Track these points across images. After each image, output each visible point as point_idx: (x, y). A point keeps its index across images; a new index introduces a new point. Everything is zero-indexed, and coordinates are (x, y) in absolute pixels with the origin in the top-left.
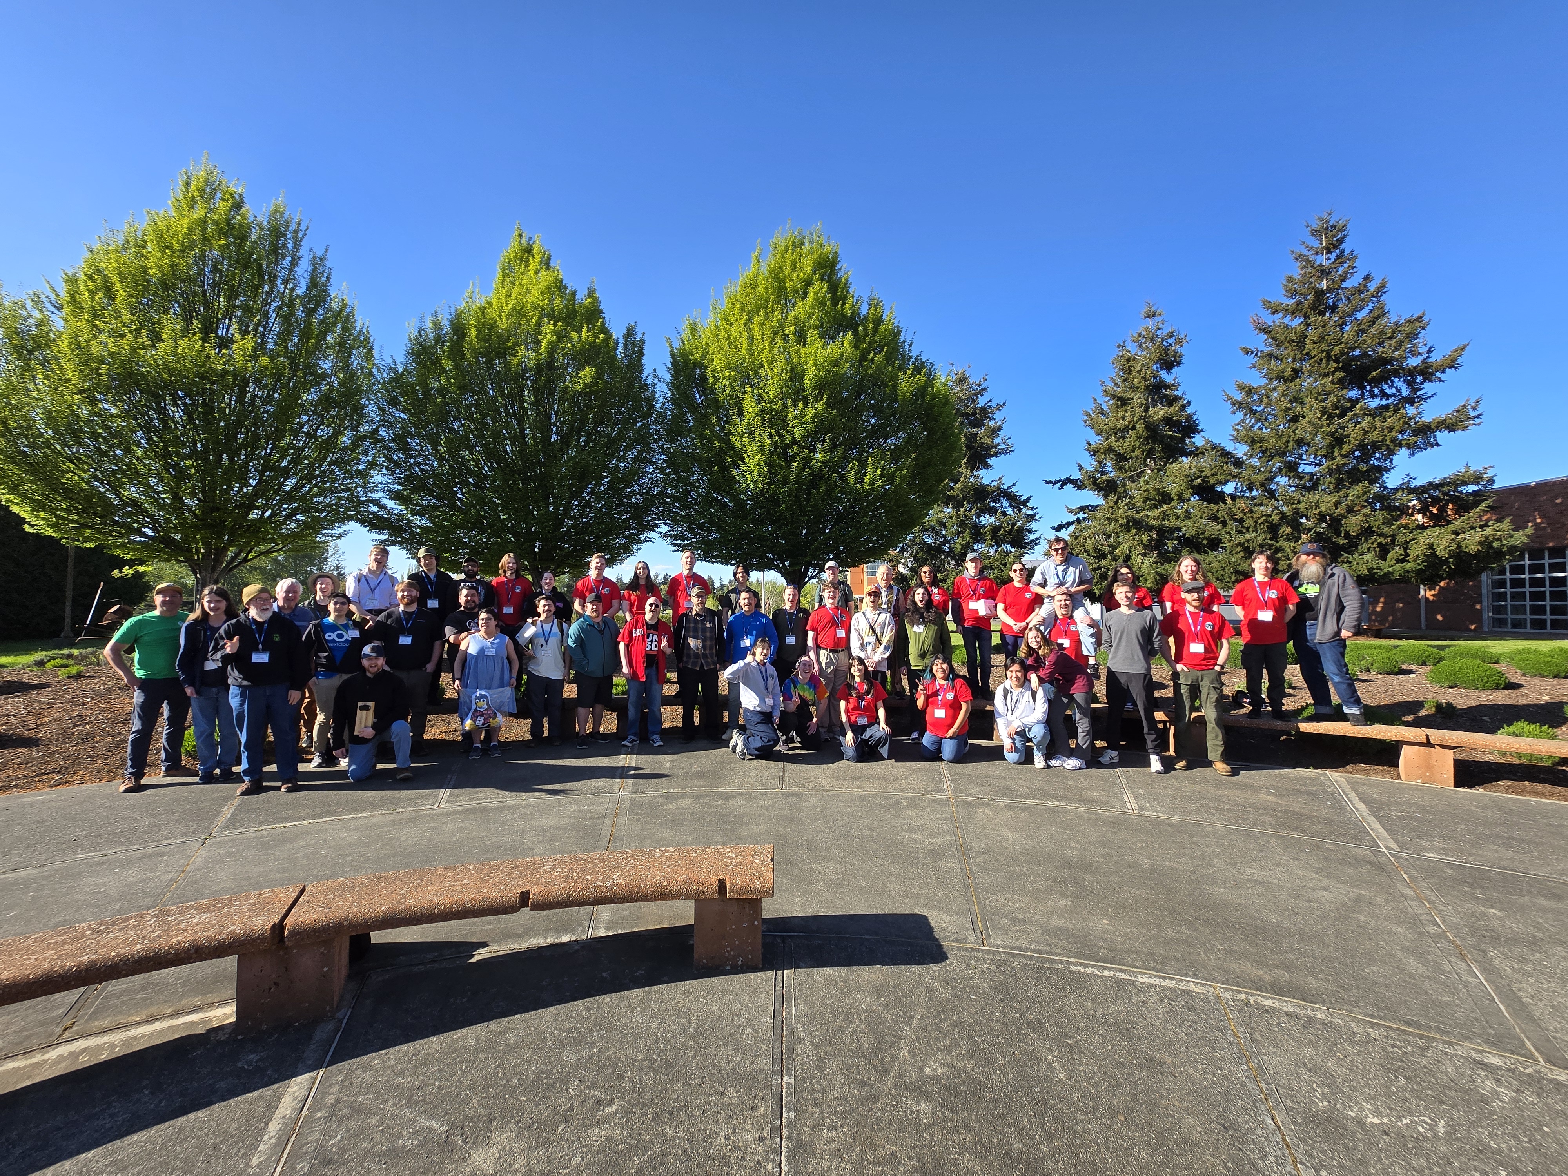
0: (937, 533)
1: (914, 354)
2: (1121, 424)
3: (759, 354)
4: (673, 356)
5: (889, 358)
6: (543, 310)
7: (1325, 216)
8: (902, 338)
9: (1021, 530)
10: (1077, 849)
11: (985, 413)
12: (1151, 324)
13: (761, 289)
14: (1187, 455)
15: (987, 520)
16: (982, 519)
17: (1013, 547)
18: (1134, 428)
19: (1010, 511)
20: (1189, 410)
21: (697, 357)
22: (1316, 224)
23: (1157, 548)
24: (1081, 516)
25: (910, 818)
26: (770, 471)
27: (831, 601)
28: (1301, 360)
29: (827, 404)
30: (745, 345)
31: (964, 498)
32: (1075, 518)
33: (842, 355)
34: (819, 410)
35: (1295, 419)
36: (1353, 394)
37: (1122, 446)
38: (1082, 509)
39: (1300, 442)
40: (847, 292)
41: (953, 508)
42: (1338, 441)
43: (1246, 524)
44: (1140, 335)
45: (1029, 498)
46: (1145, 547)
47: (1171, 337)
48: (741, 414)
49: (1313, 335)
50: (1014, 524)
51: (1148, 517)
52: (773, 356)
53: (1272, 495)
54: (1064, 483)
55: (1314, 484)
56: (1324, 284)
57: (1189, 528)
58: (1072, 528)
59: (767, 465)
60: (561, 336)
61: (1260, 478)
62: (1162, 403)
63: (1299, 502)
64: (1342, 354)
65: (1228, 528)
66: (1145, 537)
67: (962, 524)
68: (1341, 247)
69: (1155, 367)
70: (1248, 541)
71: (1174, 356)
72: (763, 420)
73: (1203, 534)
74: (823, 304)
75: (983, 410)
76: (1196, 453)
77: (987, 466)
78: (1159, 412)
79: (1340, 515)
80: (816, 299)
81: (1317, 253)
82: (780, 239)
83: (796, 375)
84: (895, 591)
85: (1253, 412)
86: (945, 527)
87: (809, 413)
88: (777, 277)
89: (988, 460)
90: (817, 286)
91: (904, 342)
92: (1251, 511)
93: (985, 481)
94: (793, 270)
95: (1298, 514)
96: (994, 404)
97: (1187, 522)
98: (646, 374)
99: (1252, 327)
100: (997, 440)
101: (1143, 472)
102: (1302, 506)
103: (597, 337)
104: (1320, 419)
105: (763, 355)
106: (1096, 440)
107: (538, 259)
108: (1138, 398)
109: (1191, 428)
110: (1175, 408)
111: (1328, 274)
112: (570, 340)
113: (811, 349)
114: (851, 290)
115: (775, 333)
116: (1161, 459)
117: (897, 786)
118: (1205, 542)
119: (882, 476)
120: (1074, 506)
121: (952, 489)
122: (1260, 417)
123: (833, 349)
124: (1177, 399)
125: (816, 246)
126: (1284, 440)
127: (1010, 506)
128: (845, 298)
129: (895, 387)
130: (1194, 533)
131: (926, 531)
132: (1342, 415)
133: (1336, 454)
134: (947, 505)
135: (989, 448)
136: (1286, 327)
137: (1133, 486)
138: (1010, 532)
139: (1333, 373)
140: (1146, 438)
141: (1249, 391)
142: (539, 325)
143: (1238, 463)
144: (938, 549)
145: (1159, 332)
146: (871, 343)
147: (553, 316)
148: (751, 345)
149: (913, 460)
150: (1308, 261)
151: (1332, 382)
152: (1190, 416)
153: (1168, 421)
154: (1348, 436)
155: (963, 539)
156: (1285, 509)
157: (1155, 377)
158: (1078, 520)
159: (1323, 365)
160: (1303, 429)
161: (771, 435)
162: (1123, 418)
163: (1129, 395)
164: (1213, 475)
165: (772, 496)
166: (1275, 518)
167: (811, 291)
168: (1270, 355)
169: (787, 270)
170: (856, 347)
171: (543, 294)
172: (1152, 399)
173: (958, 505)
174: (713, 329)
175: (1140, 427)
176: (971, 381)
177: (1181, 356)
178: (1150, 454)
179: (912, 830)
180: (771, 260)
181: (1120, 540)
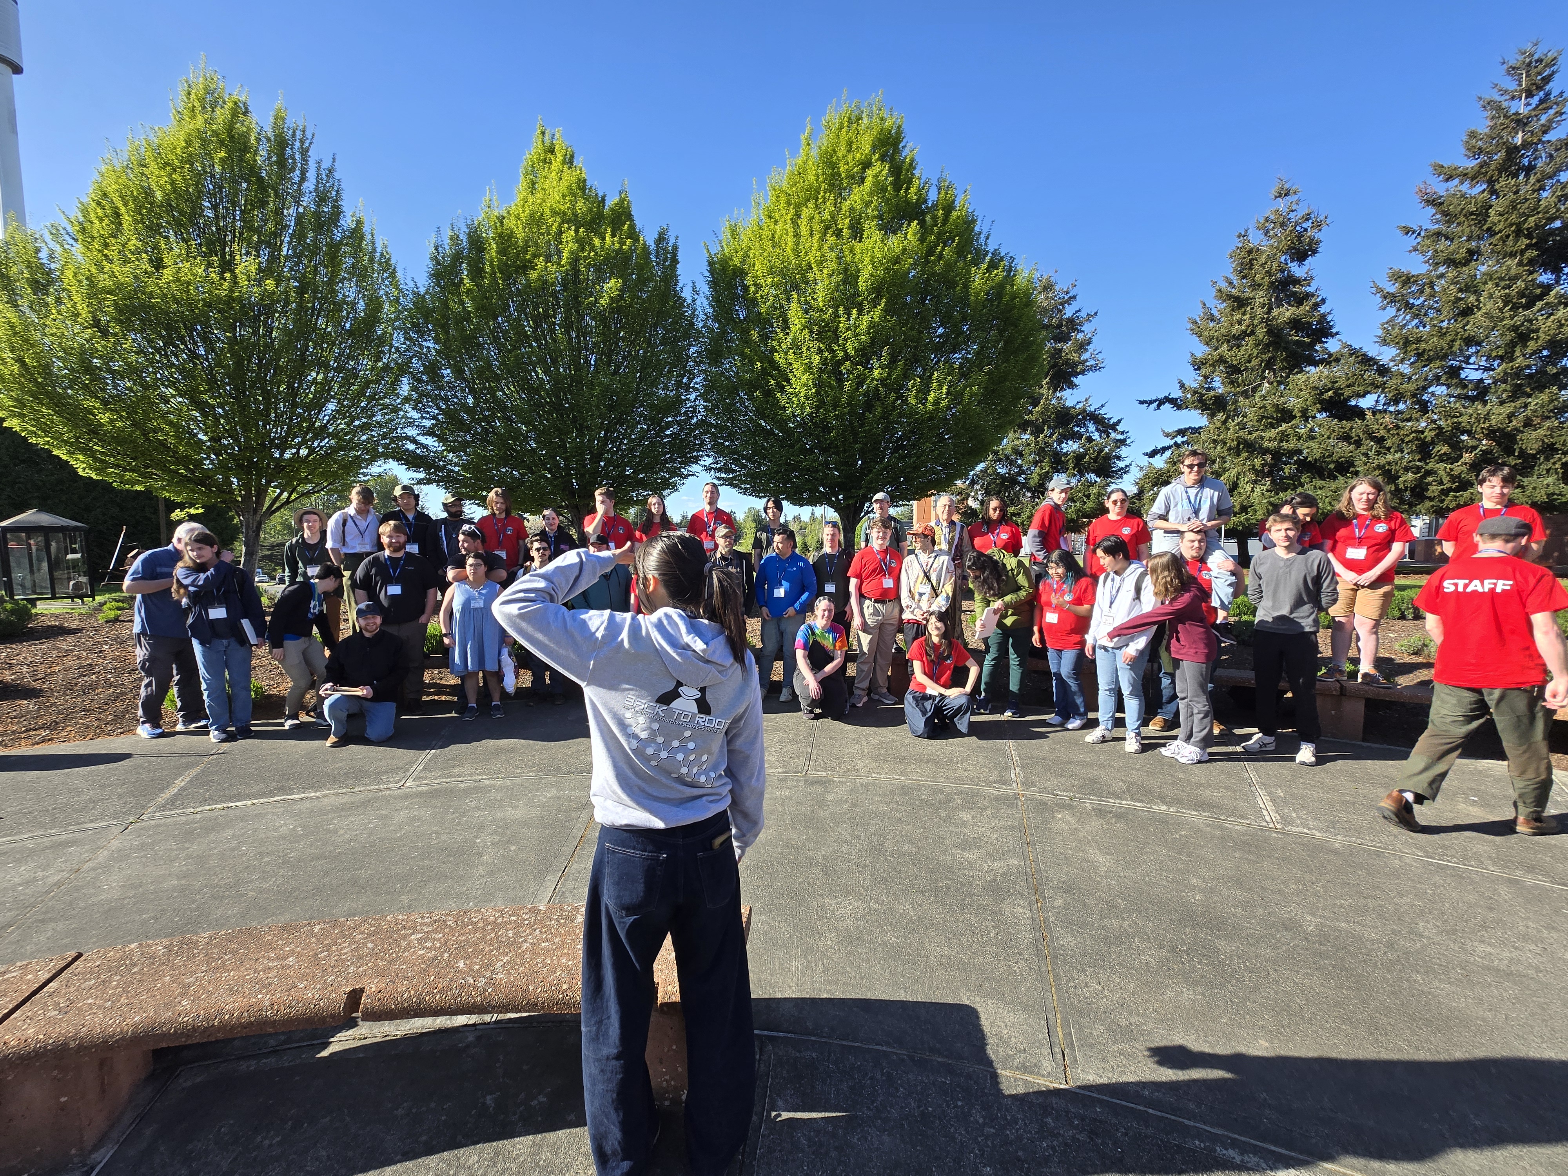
0: (1012, 463)
1: (991, 248)
2: (1236, 329)
3: (806, 254)
4: (711, 263)
5: (961, 252)
6: (565, 214)
7: (1529, 47)
8: (977, 229)
9: (1108, 458)
10: (1202, 891)
11: (1073, 324)
12: (1282, 205)
13: (812, 178)
14: (1316, 364)
15: (1071, 447)
16: (1064, 445)
17: (1098, 476)
18: (1253, 333)
19: (1096, 436)
20: (1323, 309)
21: (737, 262)
22: (1515, 59)
23: (1270, 474)
24: (1179, 439)
25: (964, 824)
26: (818, 393)
27: (880, 542)
28: (1480, 238)
29: (886, 311)
30: (791, 244)
31: (1044, 422)
32: (1172, 442)
33: (904, 250)
34: (876, 318)
35: (1467, 312)
36: (1546, 278)
37: (1235, 356)
38: (1181, 432)
39: (1469, 341)
40: (913, 174)
41: (1031, 434)
42: (1522, 337)
43: (1388, 443)
44: (1267, 219)
45: (1119, 421)
46: (1257, 472)
47: (1307, 220)
48: (786, 327)
49: (1498, 205)
50: (1101, 451)
51: (1262, 438)
52: (823, 255)
53: (1424, 408)
54: (1161, 402)
55: (1481, 392)
56: (1519, 139)
57: (1312, 451)
58: (1168, 454)
59: (815, 385)
60: (582, 243)
61: (1411, 387)
62: (1289, 304)
63: (1461, 415)
64: (1537, 226)
65: (1363, 449)
66: (1258, 462)
67: (1041, 452)
68: (1547, 88)
69: (1283, 259)
70: (1389, 463)
71: (1310, 244)
72: (811, 332)
73: (1330, 456)
74: (884, 190)
75: (1071, 321)
76: (1330, 360)
77: (1072, 386)
78: (1285, 313)
79: (1516, 429)
80: (876, 183)
81: (1513, 98)
82: (832, 116)
83: (849, 276)
84: (958, 528)
85: (1409, 306)
86: (1021, 455)
87: (865, 321)
88: (830, 161)
89: (1074, 379)
90: (877, 167)
91: (980, 233)
92: (1398, 427)
93: (1069, 404)
94: (849, 151)
95: (1458, 429)
96: (1083, 314)
97: (1310, 443)
98: (680, 285)
99: (1417, 198)
100: (1085, 356)
101: (1260, 385)
102: (1464, 419)
103: (622, 243)
104: (1501, 310)
105: (810, 255)
106: (1201, 350)
107: (560, 157)
108: (1260, 297)
109: (1324, 331)
110: (1306, 307)
111: (1526, 124)
112: (593, 248)
113: (867, 243)
114: (917, 173)
115: (827, 228)
116: (1282, 370)
117: (950, 773)
118: (1332, 466)
119: (948, 394)
120: (1171, 429)
121: (1031, 412)
122: (1418, 313)
123: (895, 243)
124: (1308, 296)
125: (876, 120)
126: (1449, 338)
127: (1097, 430)
128: (910, 182)
129: (966, 286)
130: (1318, 456)
131: (1000, 460)
132: (1529, 306)
133: (1517, 353)
134: (1024, 431)
135: (1075, 364)
136: (1463, 196)
137: (1247, 402)
138: (1095, 460)
139: (1522, 252)
140: (1267, 345)
141: (1407, 280)
142: (560, 233)
143: (1383, 371)
144: (1013, 481)
145: (1292, 215)
146: (939, 235)
147: (574, 220)
148: (797, 244)
149: (986, 374)
150: (1499, 108)
151: (1520, 264)
152: (1323, 316)
153: (1296, 324)
154: (1537, 331)
155: (1042, 469)
156: (1442, 423)
157: (1282, 271)
158: (1176, 444)
159: (1510, 242)
160: (1476, 323)
161: (820, 351)
162: (1240, 323)
163: (1248, 293)
164: (1349, 386)
165: (822, 421)
166: (1429, 435)
167: (870, 173)
168: (1438, 234)
169: (842, 151)
170: (922, 240)
171: (564, 196)
172: (1277, 298)
173: (1037, 431)
174: (756, 228)
175: (1261, 332)
176: (1057, 288)
177: (1318, 242)
178: (1269, 365)
179: (966, 845)
180: (824, 141)
181: (1227, 465)
